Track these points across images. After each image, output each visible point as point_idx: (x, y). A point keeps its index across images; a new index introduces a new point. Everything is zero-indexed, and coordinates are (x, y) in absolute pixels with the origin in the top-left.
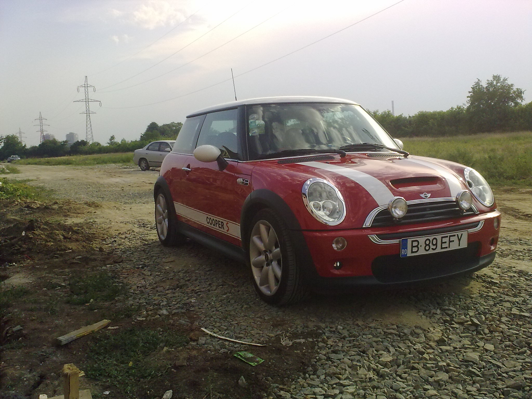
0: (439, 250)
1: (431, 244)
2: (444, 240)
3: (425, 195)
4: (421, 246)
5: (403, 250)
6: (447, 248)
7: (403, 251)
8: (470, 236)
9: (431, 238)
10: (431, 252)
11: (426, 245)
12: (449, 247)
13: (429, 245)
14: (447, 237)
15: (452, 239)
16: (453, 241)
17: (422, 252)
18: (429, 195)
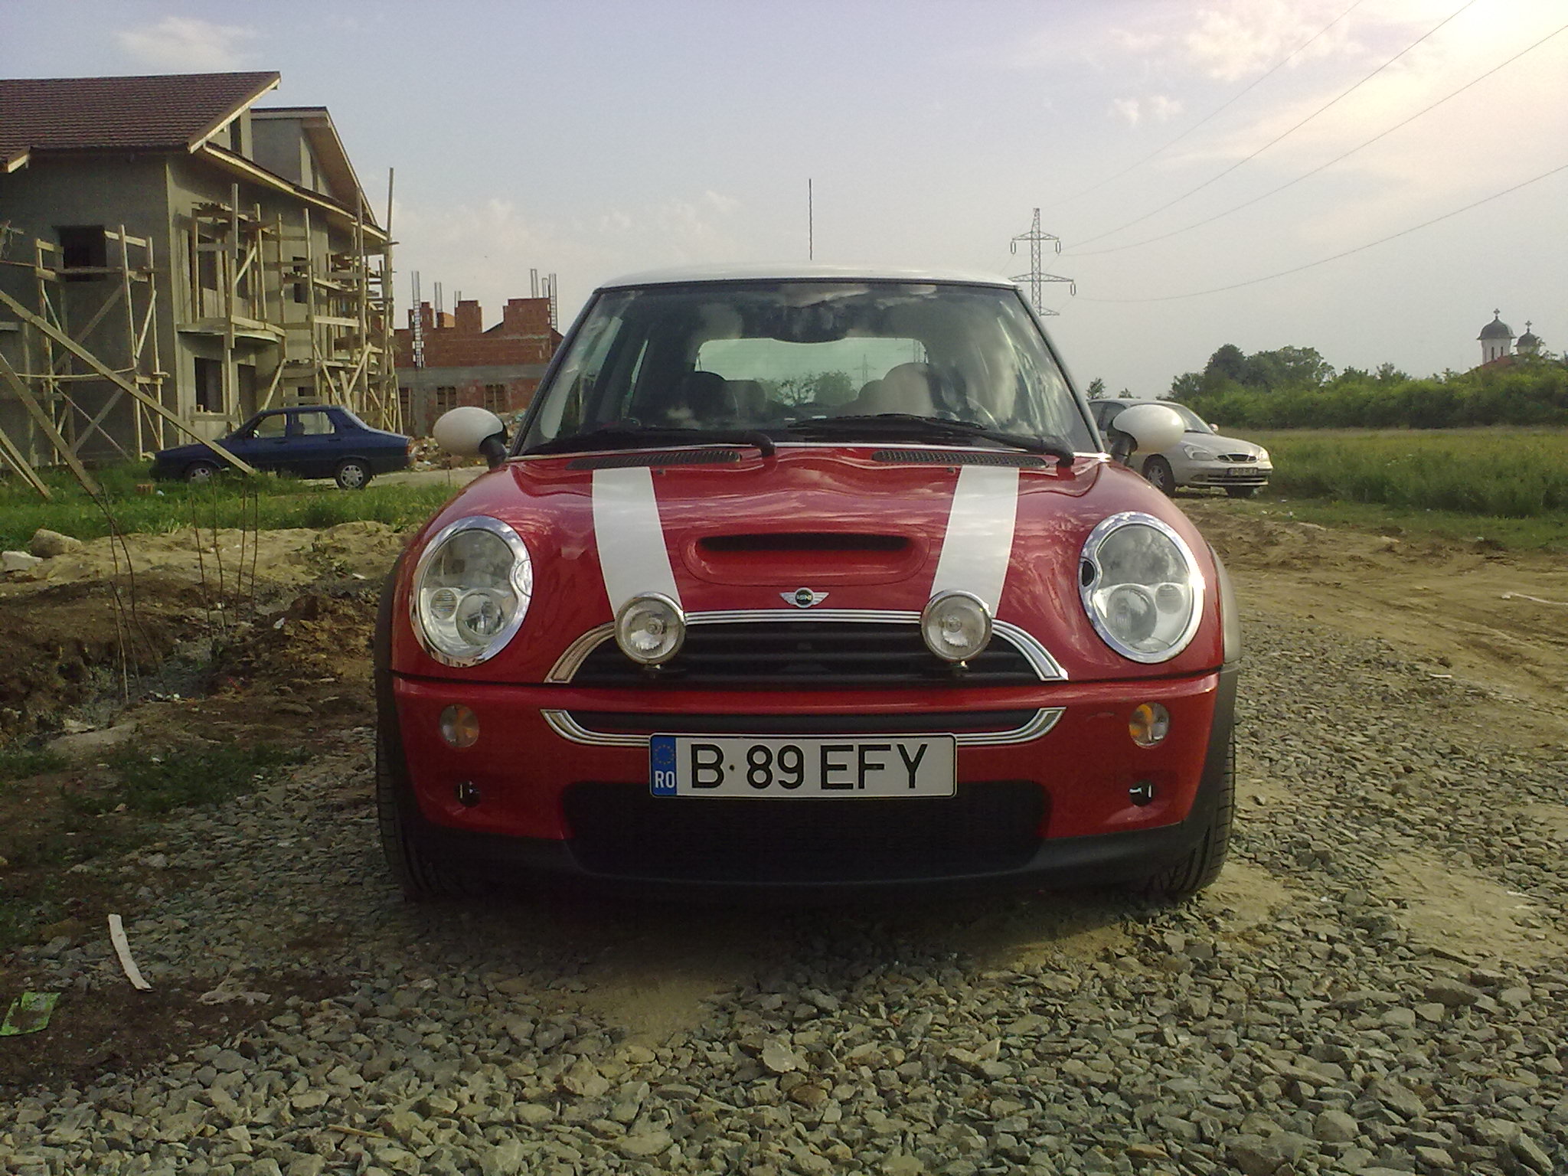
0: (811, 789)
1: (774, 767)
2: (833, 758)
3: (802, 597)
4: (732, 768)
5: (657, 773)
6: (850, 786)
7: (660, 776)
8: (965, 758)
9: (774, 745)
10: (775, 791)
11: (754, 767)
12: (861, 786)
13: (765, 767)
14: (850, 748)
15: (871, 758)
16: (881, 767)
17: (736, 786)
18: (817, 597)
